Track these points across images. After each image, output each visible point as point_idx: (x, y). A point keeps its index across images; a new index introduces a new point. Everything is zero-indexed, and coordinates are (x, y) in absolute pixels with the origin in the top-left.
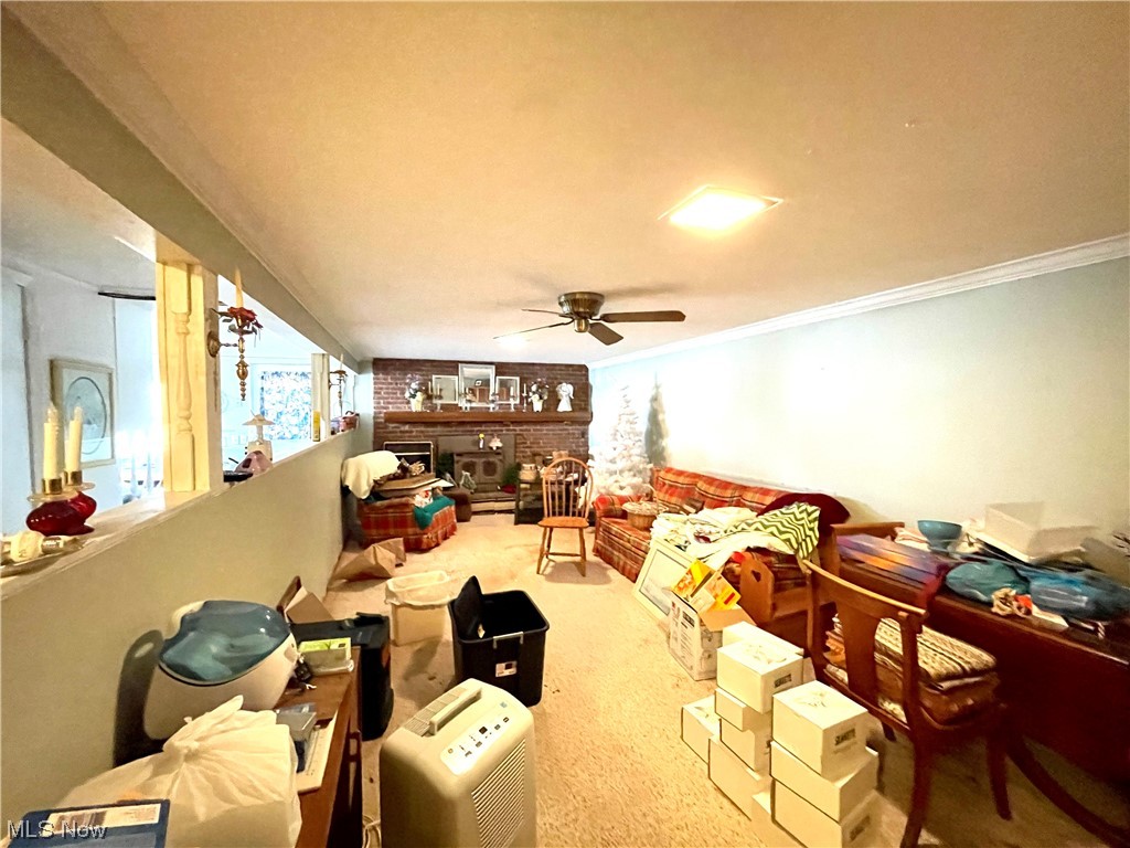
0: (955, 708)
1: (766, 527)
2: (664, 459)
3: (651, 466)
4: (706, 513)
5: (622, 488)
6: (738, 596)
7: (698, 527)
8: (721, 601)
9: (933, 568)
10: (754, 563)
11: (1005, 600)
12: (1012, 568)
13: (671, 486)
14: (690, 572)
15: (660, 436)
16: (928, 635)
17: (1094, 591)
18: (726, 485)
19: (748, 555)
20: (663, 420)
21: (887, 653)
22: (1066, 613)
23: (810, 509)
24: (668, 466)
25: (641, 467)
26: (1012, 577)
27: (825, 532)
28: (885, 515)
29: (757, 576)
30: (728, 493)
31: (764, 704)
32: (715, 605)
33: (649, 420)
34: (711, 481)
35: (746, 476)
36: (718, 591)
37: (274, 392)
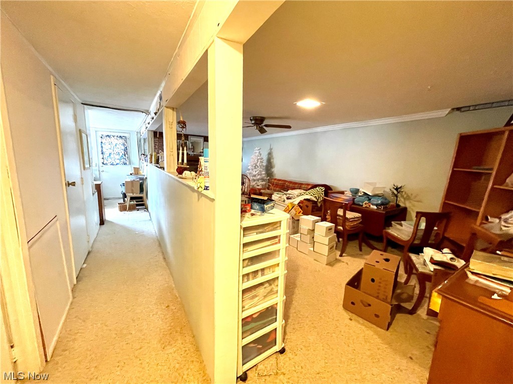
0: (352, 224)
1: (309, 193)
2: (273, 176)
3: (269, 178)
4: (290, 192)
5: (258, 186)
6: (302, 212)
7: (288, 195)
8: (297, 213)
9: (352, 199)
10: (306, 203)
11: (365, 204)
12: (368, 197)
13: (276, 185)
14: (288, 206)
15: (272, 167)
16: (348, 212)
17: (382, 200)
18: (295, 183)
19: (304, 201)
20: (273, 161)
21: (340, 216)
22: (377, 205)
23: (322, 188)
24: (275, 178)
25: (265, 178)
26: (368, 199)
27: (326, 194)
28: (342, 189)
29: (307, 206)
30: (296, 186)
31: (313, 227)
32: (296, 214)
33: (267, 161)
34: (290, 182)
35: (302, 180)
36: (297, 210)
37: (107, 144)
